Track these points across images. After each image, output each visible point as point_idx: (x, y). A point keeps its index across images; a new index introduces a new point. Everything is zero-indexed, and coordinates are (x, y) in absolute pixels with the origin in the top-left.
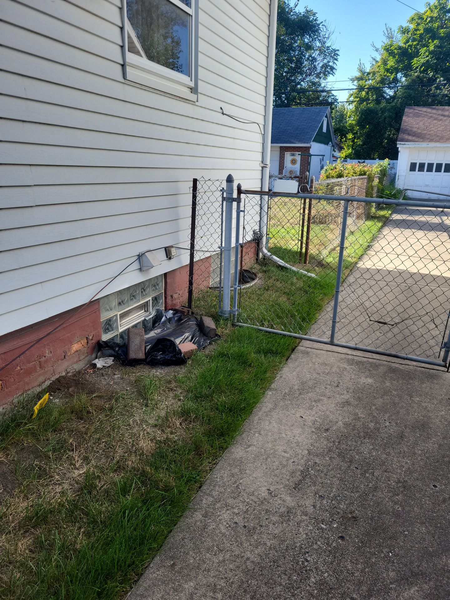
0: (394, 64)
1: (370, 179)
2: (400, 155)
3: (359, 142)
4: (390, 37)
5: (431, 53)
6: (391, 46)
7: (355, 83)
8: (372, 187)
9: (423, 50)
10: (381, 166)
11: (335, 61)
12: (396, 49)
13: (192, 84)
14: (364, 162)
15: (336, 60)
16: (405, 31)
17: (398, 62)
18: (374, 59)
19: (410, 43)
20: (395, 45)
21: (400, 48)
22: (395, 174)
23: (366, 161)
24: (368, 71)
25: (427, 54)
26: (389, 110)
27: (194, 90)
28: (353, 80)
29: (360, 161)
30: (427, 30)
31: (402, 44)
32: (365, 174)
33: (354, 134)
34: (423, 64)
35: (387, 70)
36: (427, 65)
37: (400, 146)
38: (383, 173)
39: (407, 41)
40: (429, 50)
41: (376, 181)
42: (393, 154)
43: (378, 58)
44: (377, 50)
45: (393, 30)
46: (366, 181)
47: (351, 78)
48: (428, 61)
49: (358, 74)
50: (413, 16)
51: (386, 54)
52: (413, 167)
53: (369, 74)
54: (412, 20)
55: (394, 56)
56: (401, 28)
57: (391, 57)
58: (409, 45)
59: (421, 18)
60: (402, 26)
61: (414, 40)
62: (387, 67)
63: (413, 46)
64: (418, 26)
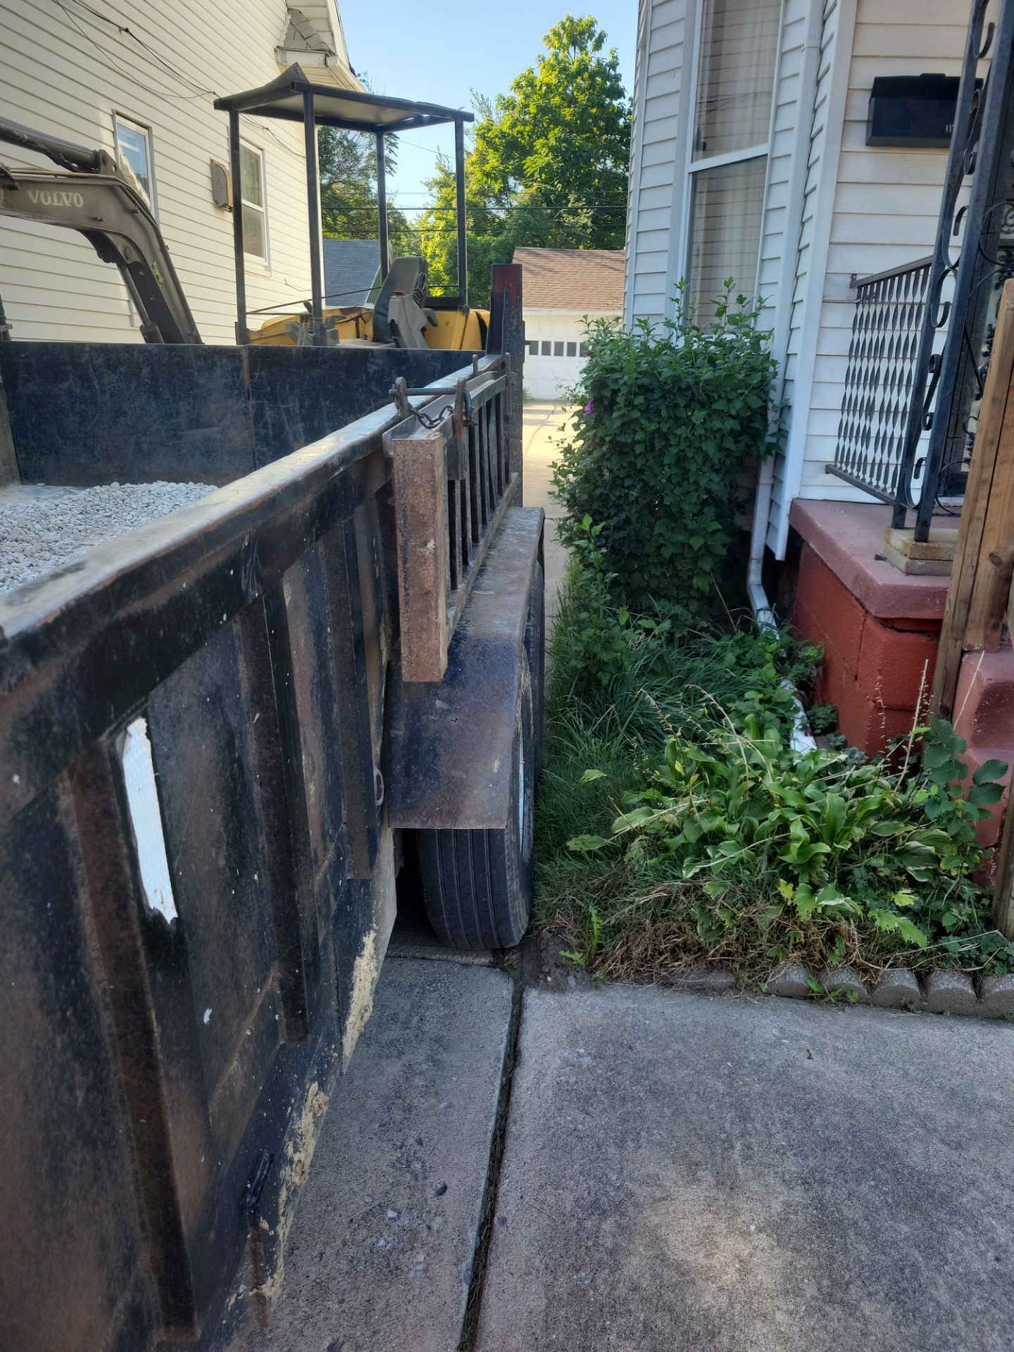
0: (496, 164)
4: (488, 113)
5: (552, 150)
6: (489, 130)
7: (435, 190)
9: (538, 144)
11: (393, 149)
12: (496, 136)
13: (266, 264)
15: (394, 145)
16: (509, 105)
17: (503, 160)
19: (519, 128)
20: (497, 127)
21: (503, 135)
25: (546, 150)
26: (495, 248)
27: (268, 268)
28: (429, 185)
30: (543, 110)
31: (505, 129)
34: (544, 168)
35: (488, 175)
36: (549, 171)
39: (513, 126)
40: (548, 144)
45: (489, 101)
47: (425, 181)
48: (549, 164)
49: (438, 176)
50: (518, 80)
51: (483, 146)
54: (518, 86)
55: (496, 150)
56: (502, 97)
57: (491, 151)
58: (519, 132)
59: (531, 84)
60: (503, 94)
61: (524, 123)
62: (487, 168)
63: (525, 134)
64: (527, 96)
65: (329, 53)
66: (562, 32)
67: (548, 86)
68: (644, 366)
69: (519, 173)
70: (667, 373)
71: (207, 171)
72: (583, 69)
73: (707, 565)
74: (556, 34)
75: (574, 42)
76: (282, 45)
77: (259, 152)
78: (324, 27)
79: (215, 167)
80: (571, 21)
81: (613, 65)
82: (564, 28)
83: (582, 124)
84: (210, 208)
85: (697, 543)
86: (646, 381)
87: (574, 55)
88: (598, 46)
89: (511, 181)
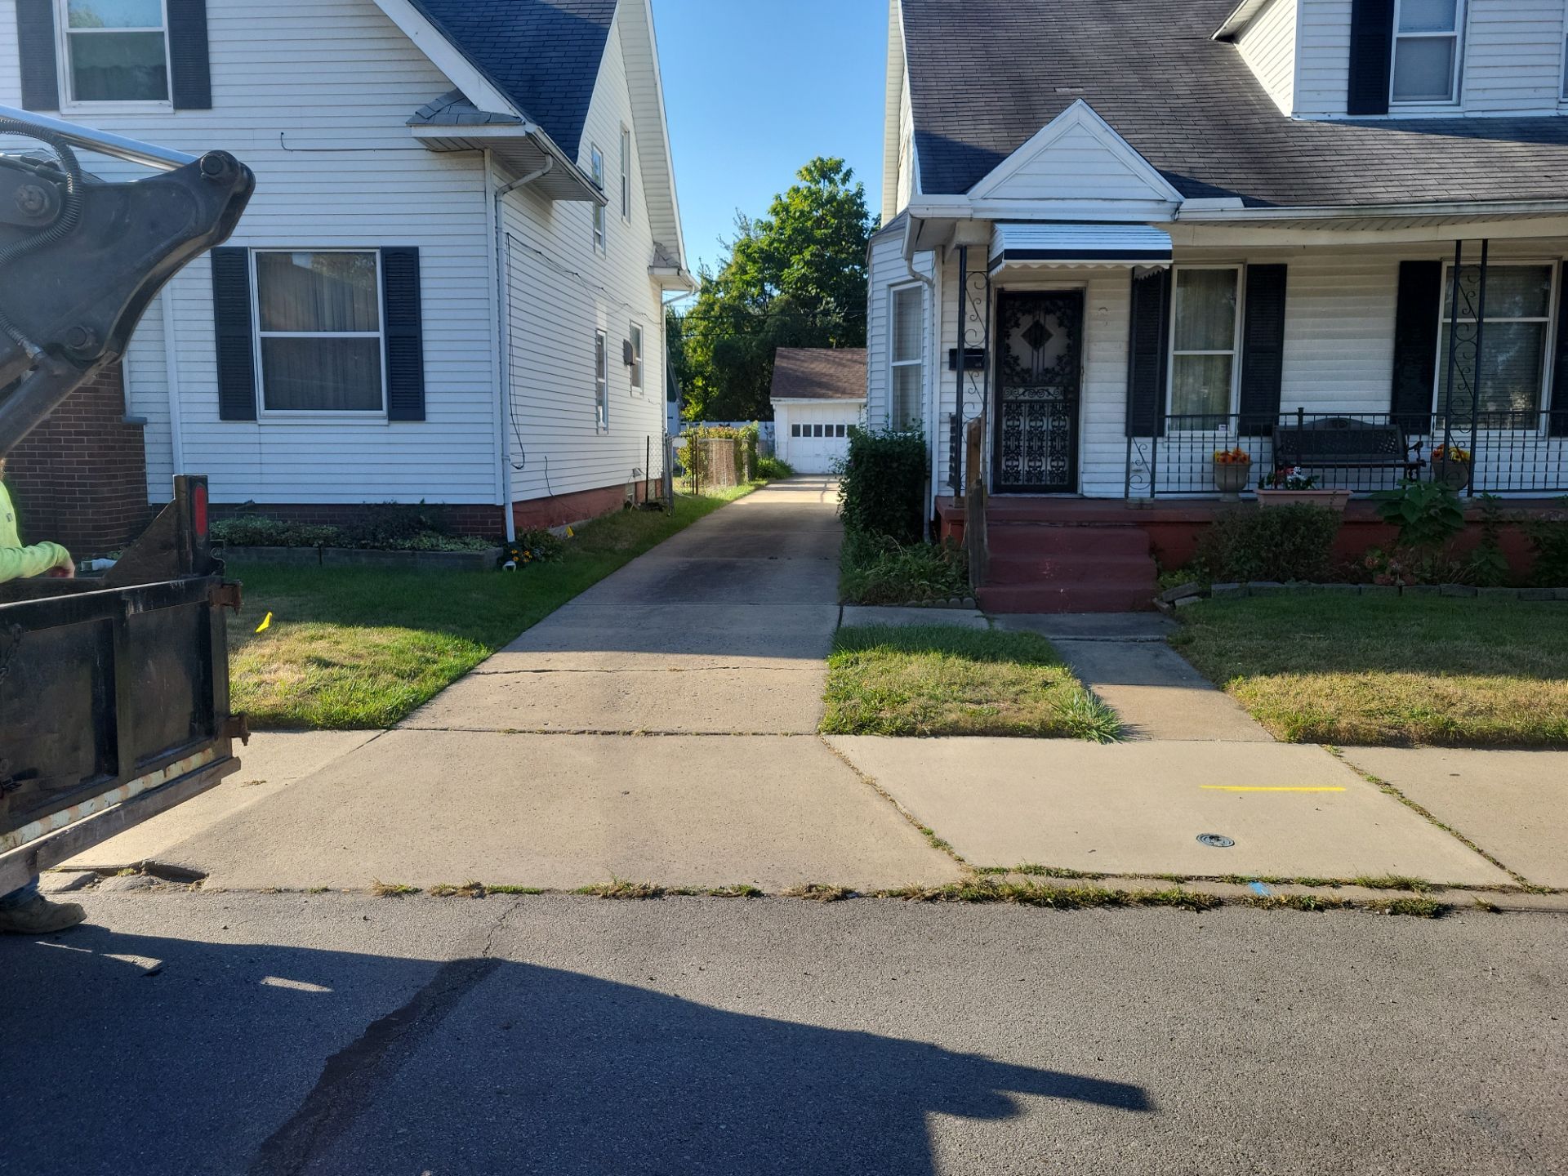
0: (756, 274)
1: (737, 443)
2: (776, 416)
3: (714, 391)
4: (745, 228)
5: (807, 263)
6: (748, 248)
7: (699, 296)
8: (741, 453)
9: (794, 259)
10: (749, 430)
13: (641, 391)
14: (729, 425)
16: (766, 227)
17: (761, 271)
18: (725, 262)
19: (776, 245)
20: (755, 245)
21: (761, 251)
22: (773, 441)
23: (731, 423)
24: (715, 278)
25: (802, 264)
26: (756, 346)
29: (722, 423)
30: (798, 232)
31: (763, 246)
32: (731, 437)
33: (705, 378)
34: (799, 279)
35: (747, 283)
36: (804, 280)
37: (775, 403)
38: (753, 438)
39: (771, 244)
40: (803, 259)
41: (745, 446)
42: (767, 415)
43: (730, 260)
44: (727, 247)
45: (748, 218)
46: (732, 444)
48: (805, 274)
49: (701, 282)
50: (773, 206)
51: (741, 258)
52: (796, 431)
53: (718, 283)
54: (775, 212)
55: (755, 262)
56: (759, 221)
57: (750, 263)
58: (775, 248)
59: (786, 209)
60: (761, 219)
61: (781, 241)
62: (747, 277)
63: (781, 250)
64: (783, 222)
65: (679, 269)
66: (813, 169)
67: (802, 212)
68: (873, 447)
69: (777, 281)
70: (882, 450)
71: (622, 346)
72: (832, 198)
73: (903, 524)
74: (810, 172)
75: (824, 175)
76: (652, 264)
77: (640, 328)
78: (675, 250)
79: (625, 343)
80: (821, 160)
81: (859, 194)
82: (815, 166)
83: (834, 239)
84: (622, 365)
85: (898, 515)
86: (874, 453)
87: (825, 188)
88: (845, 180)
89: (768, 287)
